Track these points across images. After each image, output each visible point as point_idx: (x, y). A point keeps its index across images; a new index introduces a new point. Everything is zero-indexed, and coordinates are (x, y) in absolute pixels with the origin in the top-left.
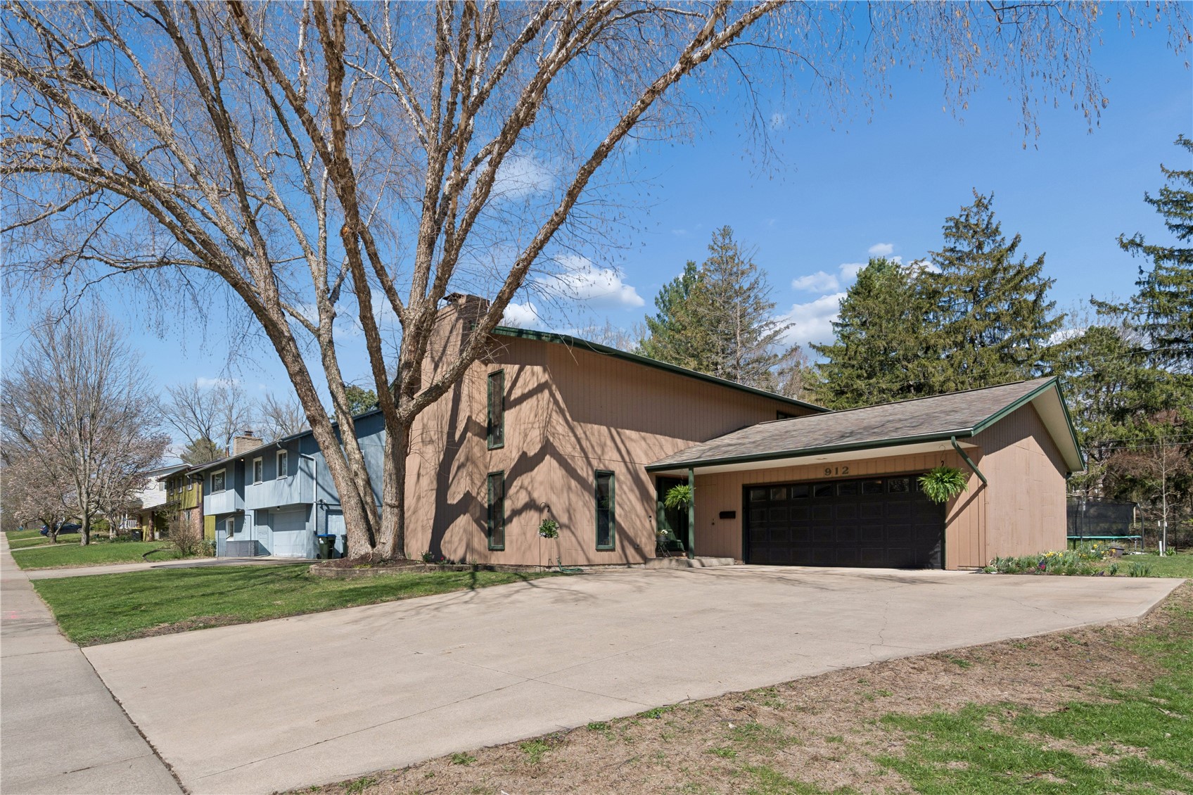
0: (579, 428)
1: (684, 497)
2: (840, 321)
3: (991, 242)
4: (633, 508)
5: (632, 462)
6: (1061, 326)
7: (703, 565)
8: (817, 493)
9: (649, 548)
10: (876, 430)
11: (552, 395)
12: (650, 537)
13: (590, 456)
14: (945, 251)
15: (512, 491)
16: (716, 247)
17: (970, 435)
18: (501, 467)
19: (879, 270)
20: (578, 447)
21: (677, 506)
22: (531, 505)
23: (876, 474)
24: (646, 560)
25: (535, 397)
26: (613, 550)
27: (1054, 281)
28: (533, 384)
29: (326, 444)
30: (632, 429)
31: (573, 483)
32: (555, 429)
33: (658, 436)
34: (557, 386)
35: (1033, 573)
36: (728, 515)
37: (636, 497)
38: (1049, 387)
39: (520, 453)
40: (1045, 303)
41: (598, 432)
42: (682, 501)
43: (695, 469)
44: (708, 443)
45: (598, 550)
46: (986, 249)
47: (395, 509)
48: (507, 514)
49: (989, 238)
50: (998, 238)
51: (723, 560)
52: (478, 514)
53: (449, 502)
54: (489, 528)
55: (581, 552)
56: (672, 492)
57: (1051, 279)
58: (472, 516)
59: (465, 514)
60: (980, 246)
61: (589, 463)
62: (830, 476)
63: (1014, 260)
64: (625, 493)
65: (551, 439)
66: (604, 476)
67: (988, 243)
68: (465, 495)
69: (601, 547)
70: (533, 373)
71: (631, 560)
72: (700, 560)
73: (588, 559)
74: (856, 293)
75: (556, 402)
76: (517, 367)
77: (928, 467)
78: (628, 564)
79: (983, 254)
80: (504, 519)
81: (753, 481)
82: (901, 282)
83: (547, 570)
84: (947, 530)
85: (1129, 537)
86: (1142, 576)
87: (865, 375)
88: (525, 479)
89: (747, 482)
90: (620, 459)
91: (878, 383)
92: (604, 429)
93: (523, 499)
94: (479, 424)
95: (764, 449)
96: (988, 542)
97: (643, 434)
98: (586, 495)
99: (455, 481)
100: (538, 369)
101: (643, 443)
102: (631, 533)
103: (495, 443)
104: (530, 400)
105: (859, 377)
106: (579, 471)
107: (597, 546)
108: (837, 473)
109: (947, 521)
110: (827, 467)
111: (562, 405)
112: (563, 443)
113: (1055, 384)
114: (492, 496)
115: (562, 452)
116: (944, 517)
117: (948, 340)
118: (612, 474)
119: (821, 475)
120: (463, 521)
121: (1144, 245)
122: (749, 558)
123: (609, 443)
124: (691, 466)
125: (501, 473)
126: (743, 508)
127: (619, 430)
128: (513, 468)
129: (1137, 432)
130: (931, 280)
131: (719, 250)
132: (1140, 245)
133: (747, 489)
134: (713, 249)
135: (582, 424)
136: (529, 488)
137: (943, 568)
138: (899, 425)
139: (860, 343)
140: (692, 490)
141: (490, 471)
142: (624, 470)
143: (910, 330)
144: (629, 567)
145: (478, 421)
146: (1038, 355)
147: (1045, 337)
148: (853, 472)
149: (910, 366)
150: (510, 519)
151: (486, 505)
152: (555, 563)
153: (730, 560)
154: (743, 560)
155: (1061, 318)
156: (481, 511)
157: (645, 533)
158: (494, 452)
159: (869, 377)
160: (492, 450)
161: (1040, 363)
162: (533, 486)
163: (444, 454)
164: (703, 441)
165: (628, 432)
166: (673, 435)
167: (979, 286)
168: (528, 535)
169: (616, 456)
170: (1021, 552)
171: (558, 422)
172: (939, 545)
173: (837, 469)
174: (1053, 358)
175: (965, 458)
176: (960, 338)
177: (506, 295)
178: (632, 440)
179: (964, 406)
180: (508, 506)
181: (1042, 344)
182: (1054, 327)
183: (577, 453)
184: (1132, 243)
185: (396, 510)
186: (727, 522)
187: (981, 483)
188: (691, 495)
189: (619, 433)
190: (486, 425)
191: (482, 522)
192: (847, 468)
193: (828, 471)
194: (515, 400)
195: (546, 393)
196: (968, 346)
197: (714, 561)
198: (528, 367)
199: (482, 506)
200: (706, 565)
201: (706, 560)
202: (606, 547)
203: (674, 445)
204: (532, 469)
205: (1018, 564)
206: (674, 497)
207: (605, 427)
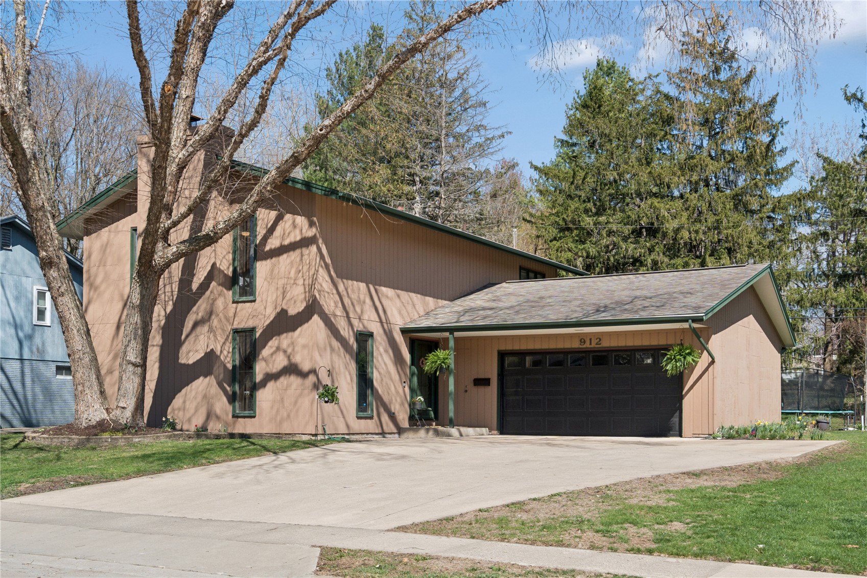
0: (342, 285)
1: (443, 362)
2: (565, 138)
3: (727, 68)
4: (389, 373)
5: (388, 322)
6: (792, 174)
7: (461, 435)
8: (573, 362)
9: (403, 418)
10: (626, 307)
11: (319, 249)
12: (402, 404)
13: (351, 315)
14: (681, 72)
15: (266, 352)
16: (414, 16)
17: (702, 320)
18: (250, 324)
19: (608, 75)
20: (340, 305)
21: (436, 372)
22: (291, 369)
23: (626, 346)
24: (400, 431)
25: (298, 251)
26: (371, 418)
27: (786, 123)
28: (296, 236)
29: (62, 290)
30: (389, 287)
31: (336, 344)
32: (321, 286)
33: (413, 295)
34: (323, 240)
35: (747, 439)
36: (482, 382)
37: (391, 359)
38: (764, 273)
39: (278, 310)
40: (777, 147)
41: (358, 289)
42: (442, 368)
43: (455, 333)
44: (458, 302)
45: (358, 418)
46: (723, 76)
47: (139, 368)
48: (259, 378)
49: (725, 63)
50: (735, 65)
51: (478, 429)
52: (221, 376)
53: (182, 361)
54: (234, 393)
55: (342, 419)
56: (431, 357)
57: (785, 120)
58: (215, 378)
59: (206, 376)
60: (717, 70)
61: (351, 324)
62: (584, 346)
63: (750, 92)
64: (381, 355)
65: (318, 296)
66: (364, 338)
67: (725, 68)
68: (206, 354)
69: (361, 414)
70: (294, 226)
71: (386, 429)
72: (458, 429)
73: (348, 426)
74: (585, 106)
75: (322, 257)
76: (273, 214)
77: (669, 343)
78: (383, 434)
79: (719, 81)
80: (255, 383)
81: (509, 347)
82: (634, 99)
83: (313, 438)
84: (684, 401)
85: (844, 412)
86: (818, 439)
87: (594, 210)
88: (284, 340)
89: (503, 348)
90: (378, 320)
91: (608, 223)
92: (363, 286)
93: (280, 362)
94: (223, 271)
95: (525, 318)
96: (715, 412)
97: (399, 292)
98: (348, 357)
99: (192, 338)
100: (301, 220)
101: (398, 301)
102: (386, 399)
103: (241, 295)
104: (291, 253)
105: (586, 211)
106: (342, 332)
107: (357, 414)
108: (591, 344)
109: (684, 393)
110: (582, 338)
111: (328, 260)
112: (328, 301)
113: (769, 270)
114: (237, 356)
115: (327, 311)
116: (682, 389)
117: (682, 178)
118: (371, 335)
119: (576, 345)
120: (201, 385)
121: (864, 101)
122: (503, 429)
123: (368, 301)
124: (452, 330)
125: (252, 330)
126: (499, 375)
127: (377, 287)
128: (268, 326)
129: (854, 301)
130: (666, 103)
131: (420, 21)
132: (860, 100)
133: (502, 355)
134: (411, 18)
135: (345, 281)
136: (289, 351)
137: (681, 436)
138: (646, 303)
139: (588, 169)
140: (452, 356)
141: (235, 326)
142: (381, 331)
143: (644, 161)
144: (384, 437)
145: (222, 268)
146: (770, 206)
147: (777, 183)
148: (606, 344)
149: (642, 205)
150: (264, 383)
151: (230, 366)
152: (320, 431)
153: (484, 430)
154: (498, 429)
155: (792, 165)
156: (224, 372)
157: (398, 400)
158: (240, 305)
159: (598, 214)
160: (237, 302)
161: (772, 215)
162: (293, 350)
163: (174, 305)
164: (452, 300)
165: (384, 289)
166: (424, 293)
167: (715, 118)
168: (287, 404)
169: (374, 316)
170: (741, 423)
171: (323, 277)
172: (677, 414)
173: (591, 340)
174: (784, 211)
175: (699, 337)
176: (695, 178)
177: (303, 156)
178: (387, 297)
179: (698, 287)
180: (260, 370)
181: (774, 193)
182: (785, 174)
183: (339, 312)
184: (854, 96)
185: (139, 370)
186: (482, 390)
187: (710, 359)
188: (451, 362)
189: (376, 291)
190: (230, 273)
191: (225, 385)
192: (600, 340)
193: (583, 341)
194: (271, 250)
195: (314, 248)
196: (702, 189)
197: (470, 431)
198: (288, 217)
199: (225, 366)
200: (463, 434)
201: (464, 430)
202: (365, 414)
203: (425, 304)
204: (294, 330)
205: (737, 432)
206: (433, 362)
207: (364, 285)
